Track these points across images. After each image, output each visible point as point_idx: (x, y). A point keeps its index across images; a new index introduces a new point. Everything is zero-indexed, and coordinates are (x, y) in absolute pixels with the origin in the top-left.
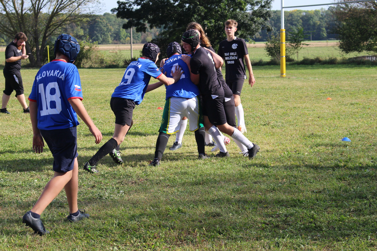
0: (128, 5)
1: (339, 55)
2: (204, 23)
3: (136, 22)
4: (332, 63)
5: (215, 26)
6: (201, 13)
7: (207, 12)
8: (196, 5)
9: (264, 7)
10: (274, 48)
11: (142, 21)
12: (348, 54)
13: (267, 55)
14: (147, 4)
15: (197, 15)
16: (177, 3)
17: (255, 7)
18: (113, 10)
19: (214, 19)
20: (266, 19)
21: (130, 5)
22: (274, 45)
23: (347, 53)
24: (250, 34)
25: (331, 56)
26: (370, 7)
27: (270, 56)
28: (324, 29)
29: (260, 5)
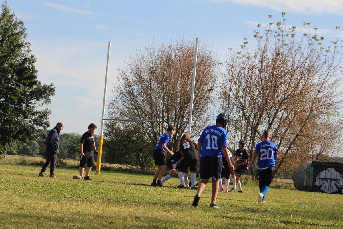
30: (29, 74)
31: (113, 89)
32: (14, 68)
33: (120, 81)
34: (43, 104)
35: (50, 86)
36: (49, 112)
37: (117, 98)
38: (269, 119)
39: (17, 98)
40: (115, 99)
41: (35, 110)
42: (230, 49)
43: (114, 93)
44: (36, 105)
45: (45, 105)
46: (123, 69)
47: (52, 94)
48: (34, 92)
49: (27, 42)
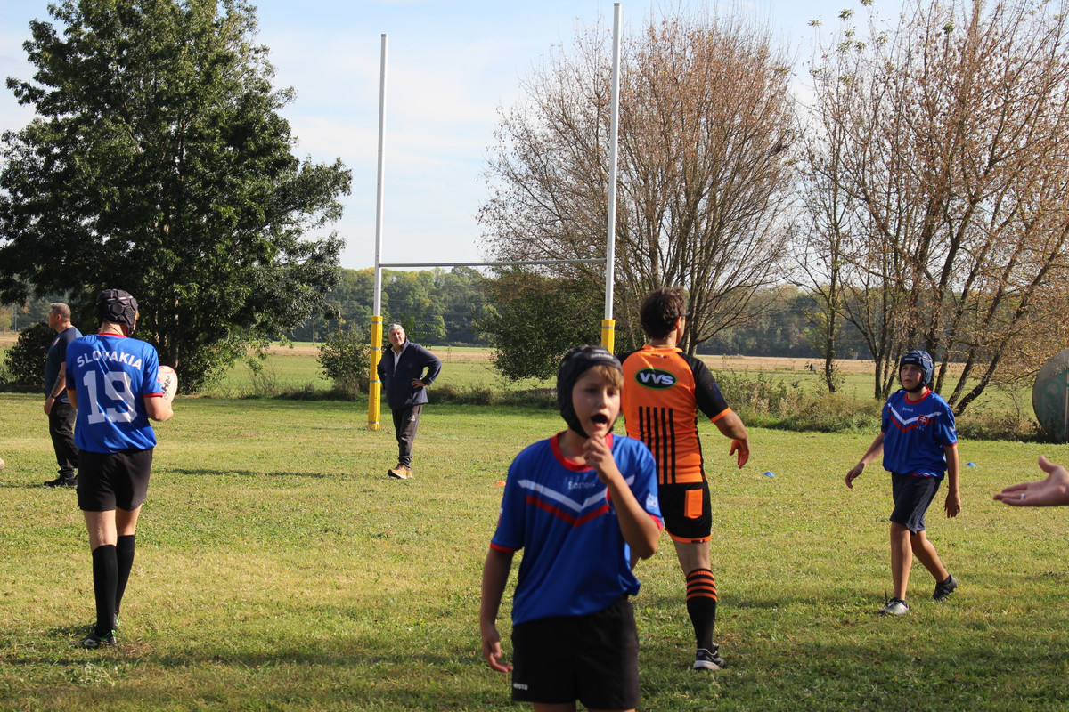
1: (494, 382)
2: (173, 289)
4: (479, 401)
5: (200, 299)
6: (166, 265)
7: (181, 265)
8: (155, 245)
9: (319, 258)
10: (341, 358)
11: (16, 277)
12: (516, 383)
13: (324, 376)
14: (33, 235)
15: (155, 269)
16: (105, 239)
17: (298, 259)
19: (198, 283)
20: (323, 290)
22: (341, 352)
23: (514, 379)
24: (283, 323)
25: (476, 385)
26: (568, 274)
27: (331, 379)
28: (441, 318)
29: (309, 255)
30: (264, 139)
31: (487, 168)
32: (221, 124)
33: (503, 144)
34: (323, 220)
35: (336, 168)
36: (341, 243)
37: (500, 193)
38: (951, 227)
39: (239, 209)
40: (495, 197)
41: (301, 240)
42: (813, 24)
43: (490, 179)
44: (303, 226)
45: (328, 223)
46: (514, 108)
47: (344, 191)
48: (290, 190)
49: (259, 47)
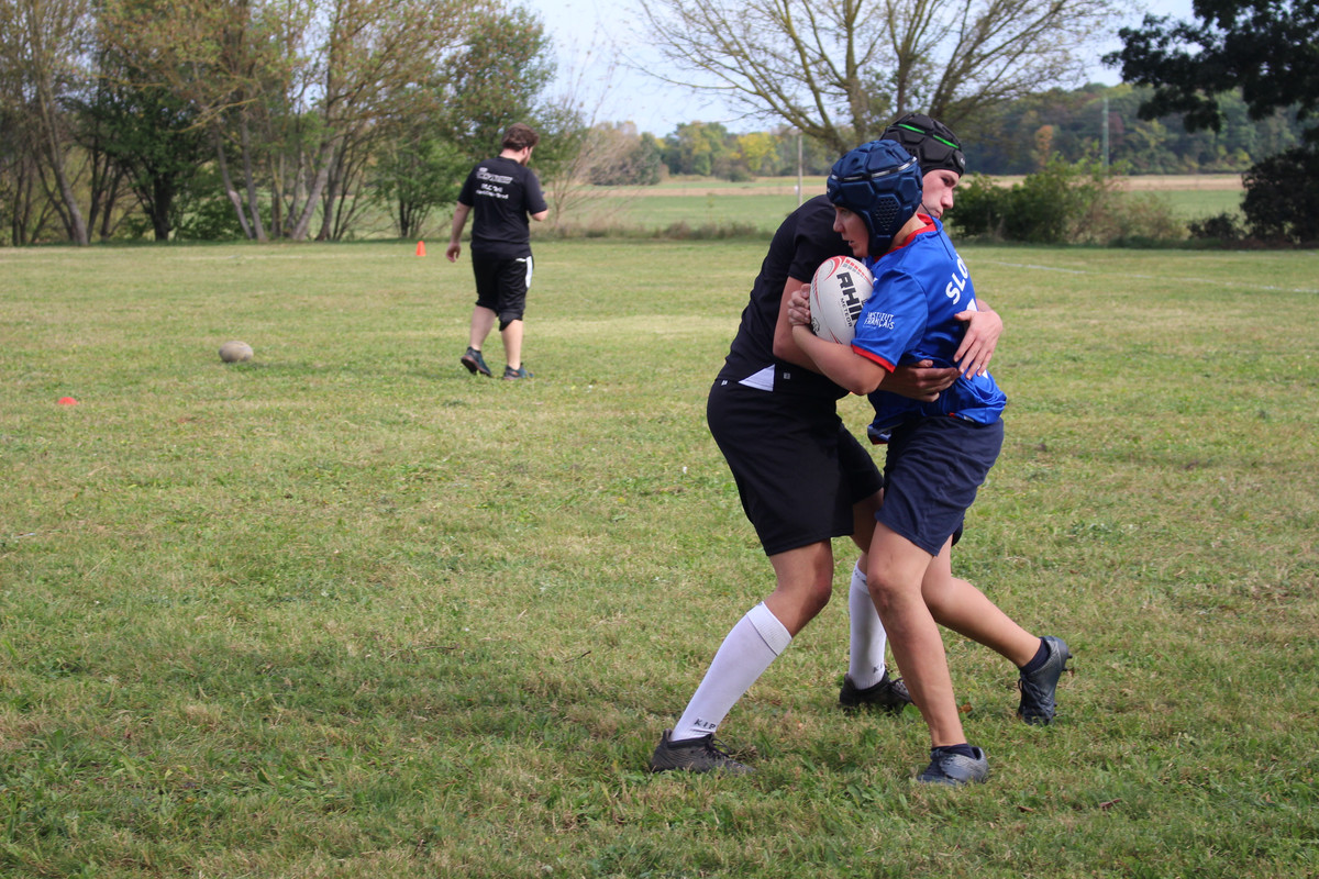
0: (1159, 39)
3: (1182, 96)
18: (1109, 60)
21: (1164, 42)
